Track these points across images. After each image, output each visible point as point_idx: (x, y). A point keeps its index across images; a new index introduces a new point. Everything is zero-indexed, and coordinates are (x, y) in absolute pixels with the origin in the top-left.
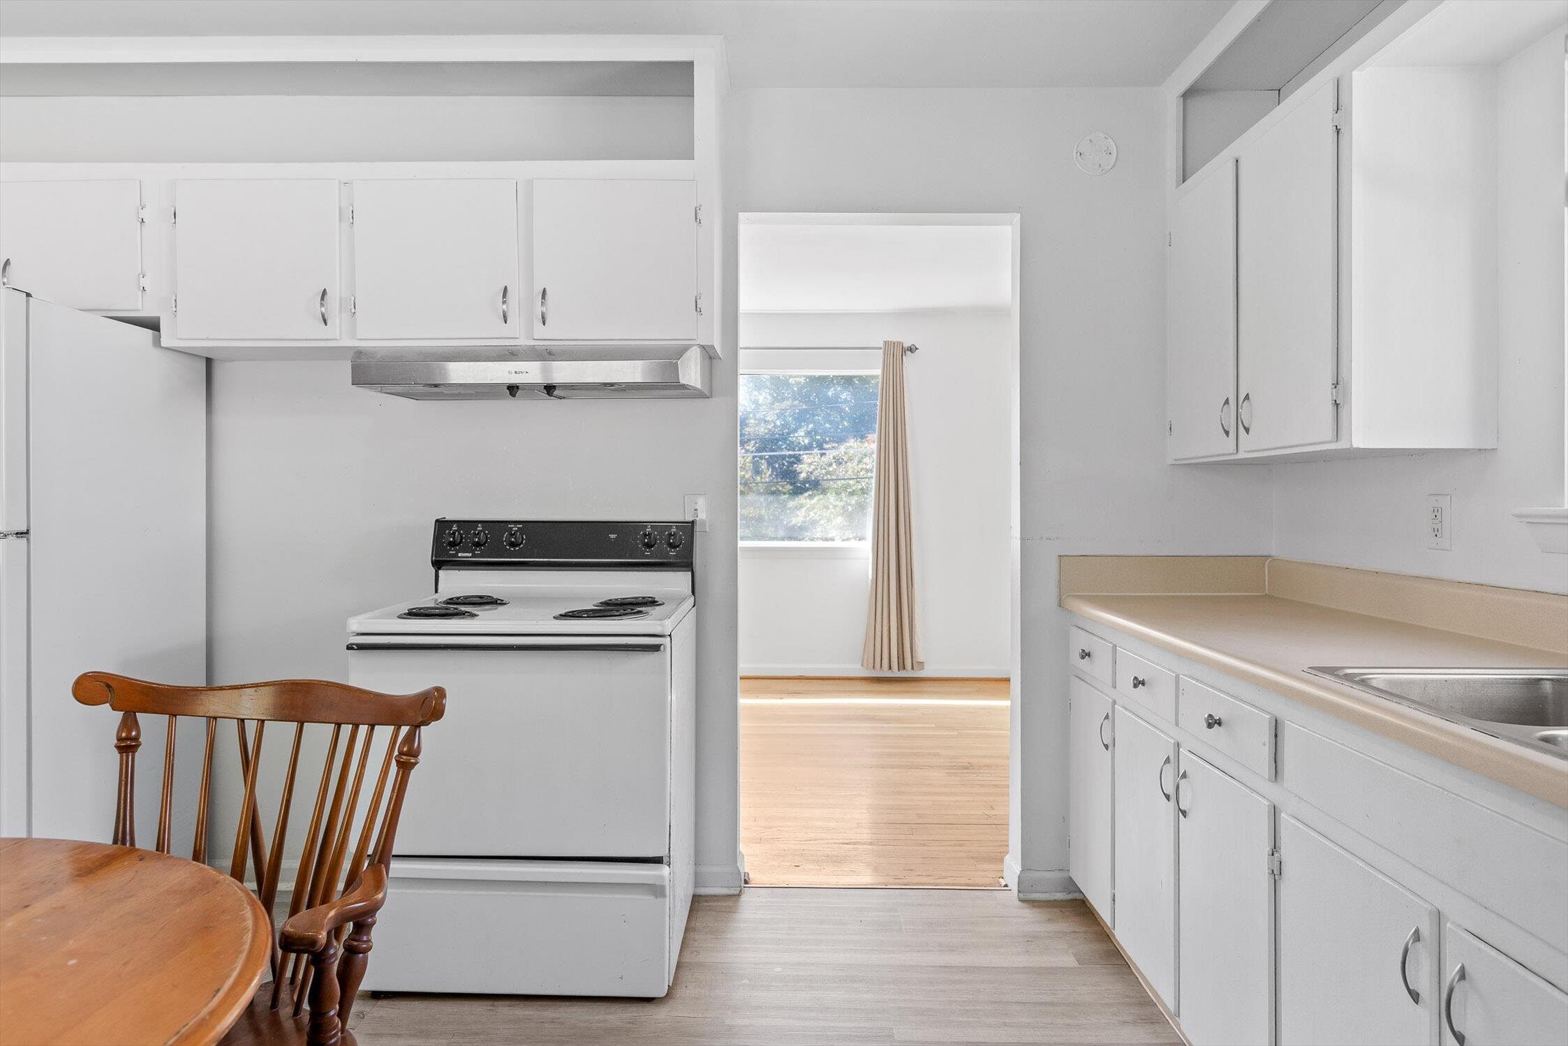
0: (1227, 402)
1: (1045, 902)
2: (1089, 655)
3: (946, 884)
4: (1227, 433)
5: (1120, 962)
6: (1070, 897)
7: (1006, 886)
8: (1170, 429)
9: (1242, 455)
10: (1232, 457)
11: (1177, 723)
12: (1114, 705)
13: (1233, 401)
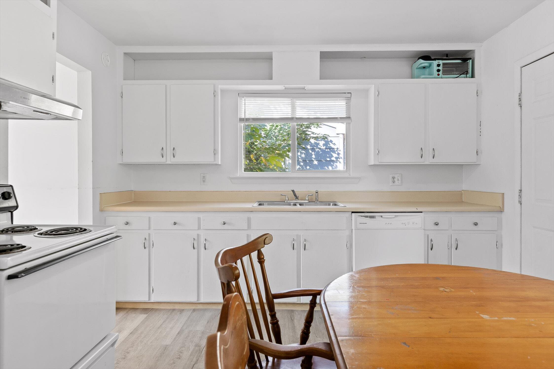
2: (128, 223)
4: (163, 157)
5: (150, 309)
9: (169, 163)
11: (199, 228)
12: (149, 234)
13: (164, 149)
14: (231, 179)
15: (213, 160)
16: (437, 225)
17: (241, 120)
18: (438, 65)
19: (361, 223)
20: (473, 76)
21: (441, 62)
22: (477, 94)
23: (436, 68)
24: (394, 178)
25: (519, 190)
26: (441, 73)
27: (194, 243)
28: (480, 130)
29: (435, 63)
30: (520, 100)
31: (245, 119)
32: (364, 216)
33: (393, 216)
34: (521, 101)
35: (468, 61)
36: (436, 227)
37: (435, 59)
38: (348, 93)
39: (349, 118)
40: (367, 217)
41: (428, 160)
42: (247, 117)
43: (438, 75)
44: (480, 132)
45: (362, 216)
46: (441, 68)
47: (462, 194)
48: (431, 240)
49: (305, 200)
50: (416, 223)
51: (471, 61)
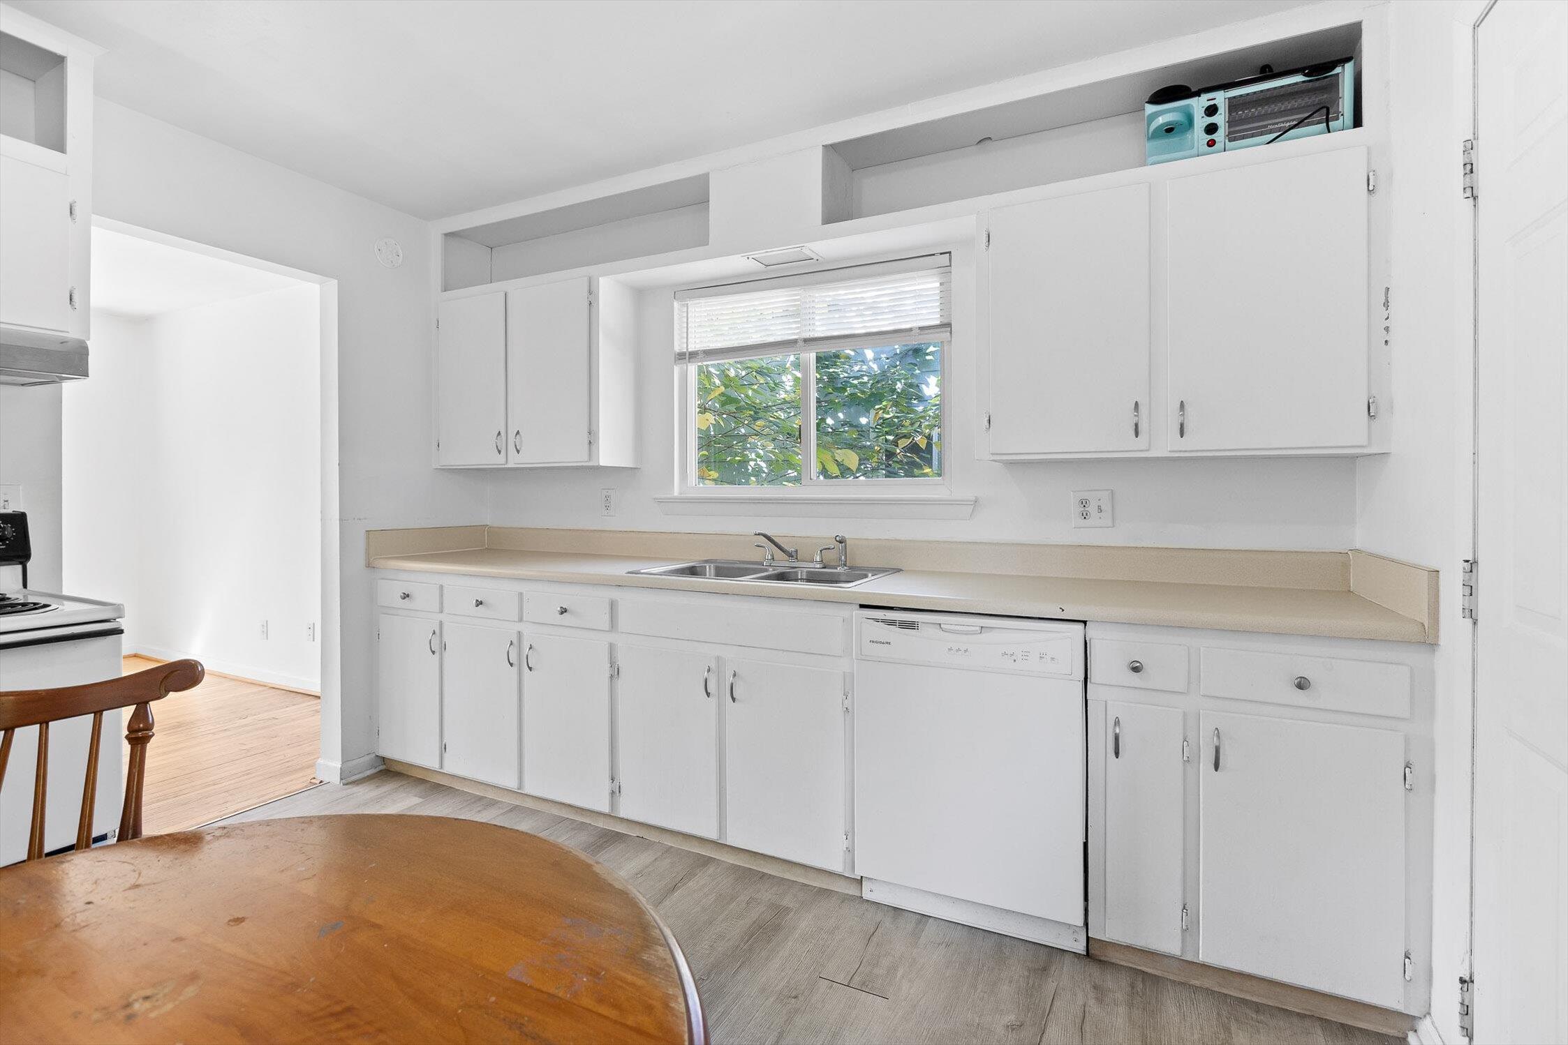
0: (499, 433)
1: (361, 780)
2: (408, 596)
3: (270, 799)
4: (499, 452)
5: (444, 788)
6: (377, 770)
7: (321, 782)
8: (438, 446)
9: (509, 466)
10: (503, 466)
11: (521, 620)
12: (441, 624)
13: (503, 434)
14: (660, 501)
15: (586, 458)
16: (1136, 670)
17: (681, 357)
18: (1211, 110)
19: (873, 642)
20: (1357, 122)
21: (1220, 98)
22: (1368, 185)
23: (1201, 121)
24: (1084, 503)
25: (1467, 561)
26: (1220, 136)
27: (508, 652)
28: (1387, 323)
29: (1198, 104)
30: (1470, 168)
31: (687, 354)
32: (883, 621)
33: (973, 628)
34: (1472, 172)
35: (1338, 70)
36: (1134, 679)
37: (1198, 94)
38: (941, 254)
39: (947, 325)
40: (891, 623)
41: (1165, 444)
42: (692, 348)
43: (1211, 143)
44: (1387, 329)
45: (877, 620)
46: (1220, 119)
47: (1346, 566)
48: (1117, 723)
49: (812, 562)
50: (1053, 659)
51: (1349, 67)
